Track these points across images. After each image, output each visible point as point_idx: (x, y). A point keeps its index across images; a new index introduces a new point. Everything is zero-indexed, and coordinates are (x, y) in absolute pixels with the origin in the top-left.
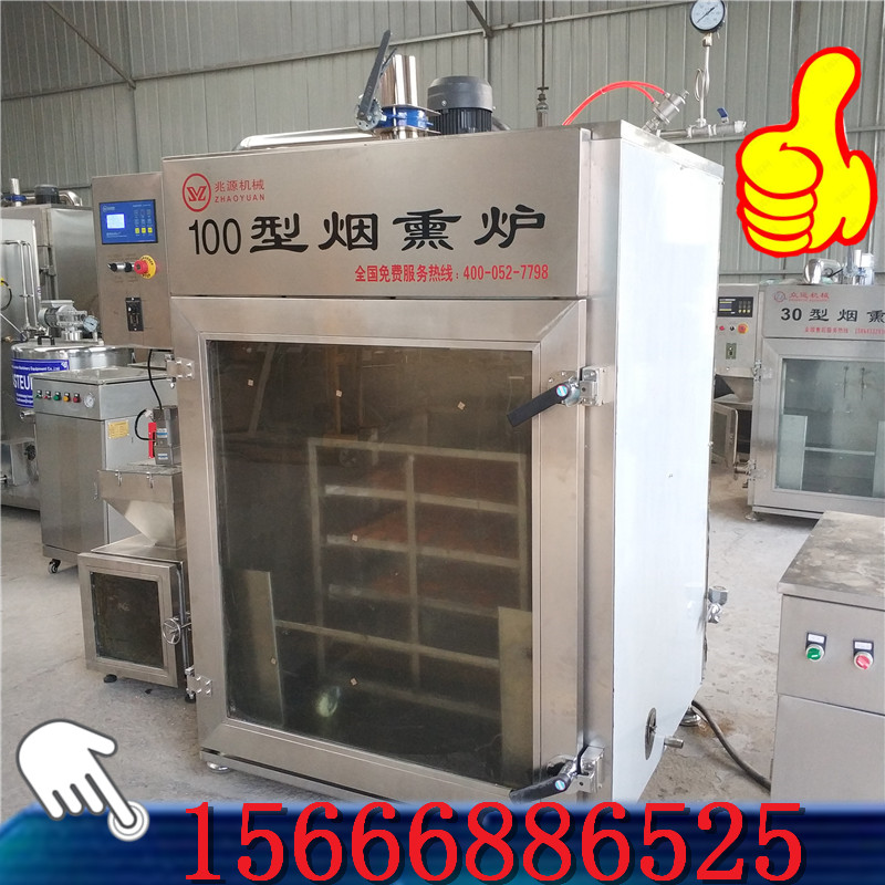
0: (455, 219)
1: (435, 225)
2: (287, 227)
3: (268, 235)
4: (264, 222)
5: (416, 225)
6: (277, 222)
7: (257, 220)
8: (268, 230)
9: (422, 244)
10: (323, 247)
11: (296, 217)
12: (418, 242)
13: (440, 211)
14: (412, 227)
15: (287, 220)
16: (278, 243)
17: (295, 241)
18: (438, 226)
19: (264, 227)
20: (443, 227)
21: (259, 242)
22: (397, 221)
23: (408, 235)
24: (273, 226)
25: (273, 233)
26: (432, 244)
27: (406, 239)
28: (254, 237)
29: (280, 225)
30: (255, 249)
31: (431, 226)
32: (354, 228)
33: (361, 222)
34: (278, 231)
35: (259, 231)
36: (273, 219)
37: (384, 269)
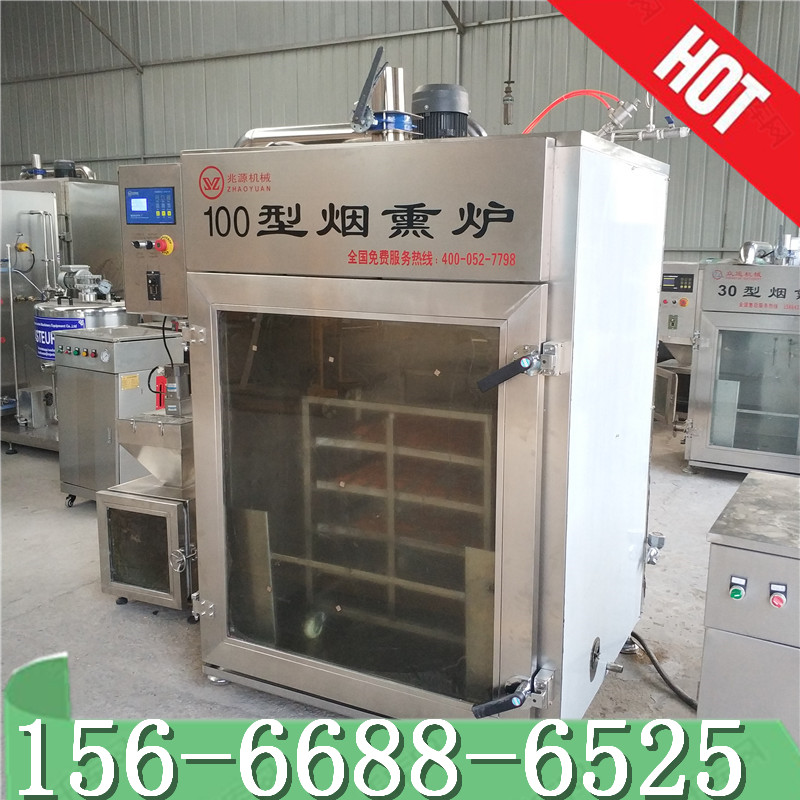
0: (436, 212)
1: (418, 216)
2: (290, 215)
3: (273, 221)
4: (270, 211)
5: (402, 217)
6: (281, 210)
7: (263, 208)
8: (273, 217)
9: (406, 233)
10: (321, 233)
11: (298, 206)
12: (403, 231)
13: (423, 205)
14: (398, 218)
15: (290, 209)
16: (282, 229)
17: (296, 228)
18: (421, 218)
19: (269, 214)
20: (425, 219)
21: (265, 227)
22: (385, 213)
23: (395, 225)
24: (278, 214)
25: (277, 220)
26: (415, 233)
27: (393, 228)
28: (260, 223)
29: (283, 213)
30: (261, 233)
31: (415, 218)
32: (348, 217)
33: (354, 213)
34: (282, 218)
35: (266, 217)
36: (277, 208)
37: (373, 253)
